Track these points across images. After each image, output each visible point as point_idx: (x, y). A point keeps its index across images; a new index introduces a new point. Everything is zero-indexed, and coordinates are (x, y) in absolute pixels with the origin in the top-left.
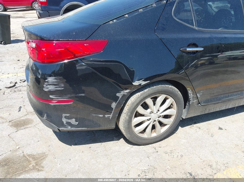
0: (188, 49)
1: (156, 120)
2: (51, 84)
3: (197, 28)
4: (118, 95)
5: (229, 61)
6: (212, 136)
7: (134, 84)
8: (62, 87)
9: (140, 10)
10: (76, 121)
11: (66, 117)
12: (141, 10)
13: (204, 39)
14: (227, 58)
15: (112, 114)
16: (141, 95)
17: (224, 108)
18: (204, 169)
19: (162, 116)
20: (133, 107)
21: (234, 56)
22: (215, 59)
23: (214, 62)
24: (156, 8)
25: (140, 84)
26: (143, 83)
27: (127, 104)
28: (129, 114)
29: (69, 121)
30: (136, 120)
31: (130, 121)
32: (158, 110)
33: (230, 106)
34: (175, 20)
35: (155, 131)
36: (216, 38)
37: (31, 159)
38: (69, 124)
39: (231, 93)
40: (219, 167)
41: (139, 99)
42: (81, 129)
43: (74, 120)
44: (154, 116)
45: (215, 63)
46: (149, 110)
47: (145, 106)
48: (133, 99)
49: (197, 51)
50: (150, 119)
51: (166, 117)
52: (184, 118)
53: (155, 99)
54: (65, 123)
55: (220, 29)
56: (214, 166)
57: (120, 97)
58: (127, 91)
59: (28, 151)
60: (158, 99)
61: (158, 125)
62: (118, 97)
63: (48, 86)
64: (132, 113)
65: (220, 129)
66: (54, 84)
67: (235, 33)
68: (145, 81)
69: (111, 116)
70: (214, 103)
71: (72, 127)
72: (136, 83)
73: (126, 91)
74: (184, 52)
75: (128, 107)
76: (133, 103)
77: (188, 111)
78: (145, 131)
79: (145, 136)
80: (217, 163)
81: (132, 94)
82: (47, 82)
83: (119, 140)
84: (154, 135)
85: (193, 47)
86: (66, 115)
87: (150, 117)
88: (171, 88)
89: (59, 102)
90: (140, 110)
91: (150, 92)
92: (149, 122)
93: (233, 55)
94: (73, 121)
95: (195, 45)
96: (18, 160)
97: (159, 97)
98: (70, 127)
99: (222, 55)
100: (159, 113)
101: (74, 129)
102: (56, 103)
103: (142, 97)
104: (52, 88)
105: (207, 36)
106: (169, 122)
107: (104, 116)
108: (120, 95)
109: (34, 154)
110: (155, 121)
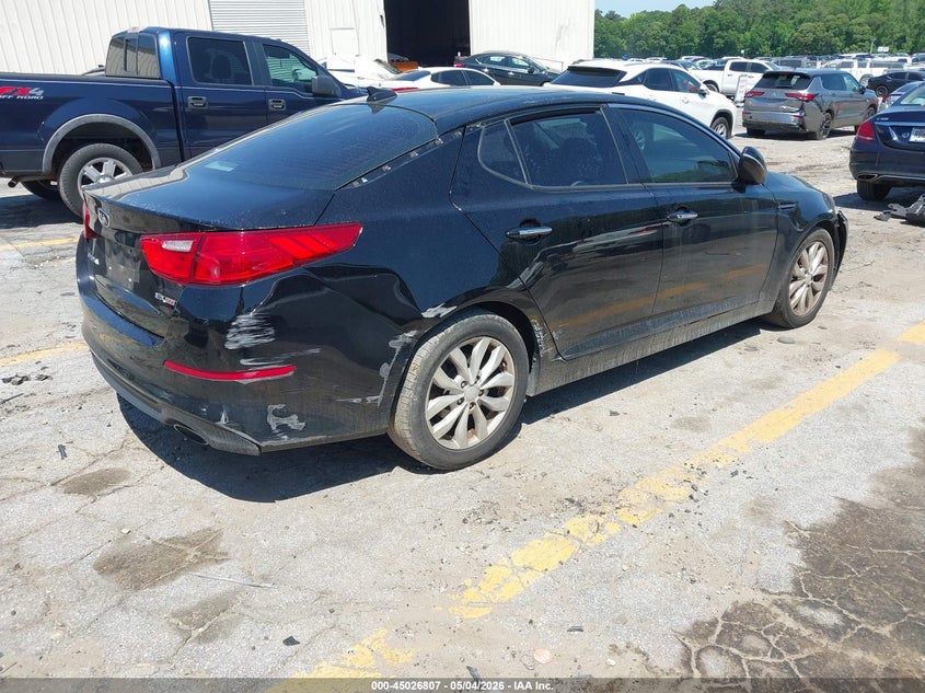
0: (522, 232)
1: (476, 401)
2: (245, 332)
3: (531, 186)
4: (392, 344)
5: (603, 259)
6: (599, 430)
7: (425, 315)
8: (270, 336)
9: (412, 155)
10: (300, 420)
11: (275, 413)
12: (414, 154)
13: (549, 208)
14: (598, 251)
15: (382, 392)
16: (441, 341)
17: (612, 365)
18: (596, 488)
19: (486, 392)
20: (427, 371)
21: (614, 246)
22: (567, 256)
23: (566, 265)
24: (443, 148)
25: (437, 316)
26: (444, 312)
27: (412, 365)
28: (419, 389)
29: (284, 421)
30: (434, 405)
31: (421, 408)
32: (478, 378)
33: (626, 357)
34: (488, 172)
35: (474, 433)
36: (571, 204)
37: (180, 546)
38: (284, 429)
39: (621, 326)
40: (625, 480)
41: (438, 352)
42: (313, 441)
43: (295, 417)
44: (470, 393)
45: (569, 266)
46: (458, 379)
47: (451, 369)
48: (423, 353)
49: (540, 236)
50: (462, 399)
51: (496, 392)
52: (532, 395)
53: (467, 351)
54: (274, 428)
55: (574, 186)
56: (615, 479)
57: (398, 349)
58: (411, 334)
59: (161, 532)
60: (476, 350)
61: (480, 415)
62: (395, 349)
63: (238, 338)
64: (425, 387)
65: (613, 414)
66: (252, 331)
67: (608, 192)
68: (446, 306)
69: (380, 397)
70: (590, 351)
71: (290, 437)
72: (429, 314)
73: (409, 335)
74: (514, 239)
75: (415, 373)
76: (425, 362)
77: (539, 374)
78: (453, 435)
79: (455, 444)
80: (619, 474)
81: (421, 340)
82: (236, 327)
83: (390, 469)
84: (475, 440)
85: (530, 227)
86: (275, 407)
87: (461, 396)
88: (498, 321)
89: (262, 373)
90: (441, 378)
91: (458, 333)
92: (460, 408)
93: (614, 243)
94: (293, 422)
95: (534, 223)
96: (145, 553)
97: (475, 344)
98: (285, 437)
99: (583, 245)
100: (479, 383)
101: (294, 440)
102: (253, 377)
103: (443, 345)
104: (246, 340)
105: (555, 201)
106: (503, 404)
107: (364, 400)
108: (396, 345)
109: (184, 535)
110: (473, 404)
